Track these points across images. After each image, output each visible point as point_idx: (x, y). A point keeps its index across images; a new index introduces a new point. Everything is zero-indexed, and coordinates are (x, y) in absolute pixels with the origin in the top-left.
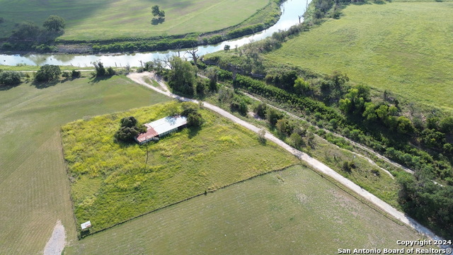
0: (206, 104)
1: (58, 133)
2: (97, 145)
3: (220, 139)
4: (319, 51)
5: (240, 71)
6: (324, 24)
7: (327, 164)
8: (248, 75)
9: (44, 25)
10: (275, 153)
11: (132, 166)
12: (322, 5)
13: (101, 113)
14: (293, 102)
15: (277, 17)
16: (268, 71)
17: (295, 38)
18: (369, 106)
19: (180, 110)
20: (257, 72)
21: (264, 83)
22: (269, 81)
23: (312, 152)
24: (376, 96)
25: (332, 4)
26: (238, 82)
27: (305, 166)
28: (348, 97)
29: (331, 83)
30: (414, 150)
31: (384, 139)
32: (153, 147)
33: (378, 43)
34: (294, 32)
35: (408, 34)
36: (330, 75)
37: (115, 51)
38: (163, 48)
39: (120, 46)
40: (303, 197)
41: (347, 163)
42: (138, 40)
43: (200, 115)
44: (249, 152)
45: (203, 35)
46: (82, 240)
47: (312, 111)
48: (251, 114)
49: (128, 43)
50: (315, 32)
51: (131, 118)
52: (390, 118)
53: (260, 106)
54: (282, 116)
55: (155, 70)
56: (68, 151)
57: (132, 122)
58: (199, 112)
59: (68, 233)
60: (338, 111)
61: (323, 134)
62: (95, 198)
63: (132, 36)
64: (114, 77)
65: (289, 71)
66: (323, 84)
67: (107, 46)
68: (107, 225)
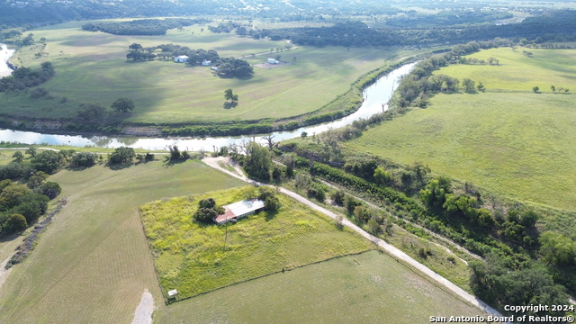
0: (283, 190)
1: (137, 212)
2: (177, 224)
3: (297, 223)
4: (402, 141)
5: (317, 158)
6: (408, 114)
7: (403, 251)
8: (326, 163)
9: (112, 107)
10: (352, 239)
11: (212, 245)
12: (407, 94)
13: (178, 195)
14: (372, 192)
15: (359, 103)
16: (348, 160)
17: (377, 127)
18: (449, 198)
19: (257, 193)
20: (335, 160)
21: (343, 171)
22: (348, 169)
23: (389, 239)
24: (458, 188)
25: (419, 92)
26: (316, 169)
27: (382, 251)
28: (428, 188)
29: (412, 173)
30: (494, 242)
31: (464, 230)
32: (231, 228)
33: (465, 135)
34: (376, 121)
35: (498, 127)
36: (412, 165)
37: (186, 134)
38: (236, 133)
39: (190, 130)
40: (377, 278)
41: (422, 250)
42: (209, 124)
43: (277, 199)
44: (326, 236)
45: (278, 120)
46: (169, 306)
47: (393, 201)
48: (329, 201)
49: (200, 127)
50: (398, 121)
51: (211, 200)
52: (470, 210)
53: (338, 193)
54: (360, 204)
55: (230, 155)
56: (148, 229)
57: (211, 203)
58: (276, 196)
59: (155, 300)
60: (419, 202)
61: (402, 224)
62: (178, 271)
63: (204, 119)
64: (188, 161)
65: (368, 160)
66: (404, 175)
67: (177, 130)
68: (190, 294)
